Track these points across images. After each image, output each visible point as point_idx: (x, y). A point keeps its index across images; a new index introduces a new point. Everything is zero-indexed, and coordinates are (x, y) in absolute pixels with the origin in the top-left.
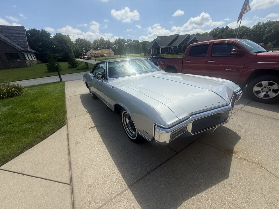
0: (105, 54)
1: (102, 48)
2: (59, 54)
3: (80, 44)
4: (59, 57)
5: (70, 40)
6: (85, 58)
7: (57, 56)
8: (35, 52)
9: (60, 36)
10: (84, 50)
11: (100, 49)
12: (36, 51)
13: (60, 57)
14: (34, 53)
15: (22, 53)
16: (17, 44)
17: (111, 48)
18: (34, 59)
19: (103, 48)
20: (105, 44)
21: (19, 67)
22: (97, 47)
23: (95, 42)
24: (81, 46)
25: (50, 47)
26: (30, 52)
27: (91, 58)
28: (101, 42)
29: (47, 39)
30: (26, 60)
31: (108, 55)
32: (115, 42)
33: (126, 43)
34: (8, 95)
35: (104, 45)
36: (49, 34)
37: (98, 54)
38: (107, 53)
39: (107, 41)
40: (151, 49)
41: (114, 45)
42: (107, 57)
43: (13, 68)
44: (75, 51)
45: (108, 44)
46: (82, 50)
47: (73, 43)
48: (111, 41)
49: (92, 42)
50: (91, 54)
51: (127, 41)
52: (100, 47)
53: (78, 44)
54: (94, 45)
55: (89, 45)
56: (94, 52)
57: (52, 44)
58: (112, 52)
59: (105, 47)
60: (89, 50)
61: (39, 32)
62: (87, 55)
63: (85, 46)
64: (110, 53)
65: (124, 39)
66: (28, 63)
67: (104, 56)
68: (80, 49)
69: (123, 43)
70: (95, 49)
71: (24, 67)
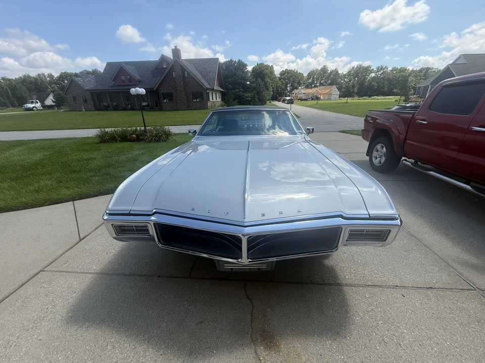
0: (321, 94)
1: (320, 86)
2: (249, 94)
3: (286, 77)
5: (272, 72)
6: (286, 100)
7: (247, 97)
8: (223, 90)
9: (259, 68)
10: (289, 88)
11: (315, 86)
13: (249, 99)
14: (222, 92)
15: (208, 91)
16: (206, 80)
17: (337, 84)
18: (218, 100)
19: (321, 84)
21: (200, 109)
22: (311, 84)
23: (311, 74)
24: (287, 81)
25: (242, 83)
26: (217, 91)
27: (293, 102)
28: (321, 74)
29: (241, 72)
30: (209, 100)
31: (327, 98)
32: (350, 72)
33: (373, 75)
34: (155, 139)
35: (326, 78)
36: (245, 66)
37: (308, 95)
38: (326, 94)
39: (332, 72)
40: (428, 86)
41: (346, 78)
42: (323, 100)
43: (195, 109)
44: (275, 89)
45: (334, 77)
46: (286, 87)
47: (276, 77)
48: (340, 72)
49: (305, 75)
50: (297, 95)
51: (375, 69)
52: (317, 83)
53: (283, 79)
54: (308, 79)
55: (299, 80)
56: (303, 91)
57: (245, 79)
58: (335, 91)
59: (326, 82)
60: (297, 88)
61: (234, 64)
62: (289, 96)
63: (293, 81)
64: (330, 94)
65: (370, 67)
66: (209, 104)
67: (318, 98)
68: (283, 87)
69: (366, 74)
70: (307, 87)
71: (204, 109)
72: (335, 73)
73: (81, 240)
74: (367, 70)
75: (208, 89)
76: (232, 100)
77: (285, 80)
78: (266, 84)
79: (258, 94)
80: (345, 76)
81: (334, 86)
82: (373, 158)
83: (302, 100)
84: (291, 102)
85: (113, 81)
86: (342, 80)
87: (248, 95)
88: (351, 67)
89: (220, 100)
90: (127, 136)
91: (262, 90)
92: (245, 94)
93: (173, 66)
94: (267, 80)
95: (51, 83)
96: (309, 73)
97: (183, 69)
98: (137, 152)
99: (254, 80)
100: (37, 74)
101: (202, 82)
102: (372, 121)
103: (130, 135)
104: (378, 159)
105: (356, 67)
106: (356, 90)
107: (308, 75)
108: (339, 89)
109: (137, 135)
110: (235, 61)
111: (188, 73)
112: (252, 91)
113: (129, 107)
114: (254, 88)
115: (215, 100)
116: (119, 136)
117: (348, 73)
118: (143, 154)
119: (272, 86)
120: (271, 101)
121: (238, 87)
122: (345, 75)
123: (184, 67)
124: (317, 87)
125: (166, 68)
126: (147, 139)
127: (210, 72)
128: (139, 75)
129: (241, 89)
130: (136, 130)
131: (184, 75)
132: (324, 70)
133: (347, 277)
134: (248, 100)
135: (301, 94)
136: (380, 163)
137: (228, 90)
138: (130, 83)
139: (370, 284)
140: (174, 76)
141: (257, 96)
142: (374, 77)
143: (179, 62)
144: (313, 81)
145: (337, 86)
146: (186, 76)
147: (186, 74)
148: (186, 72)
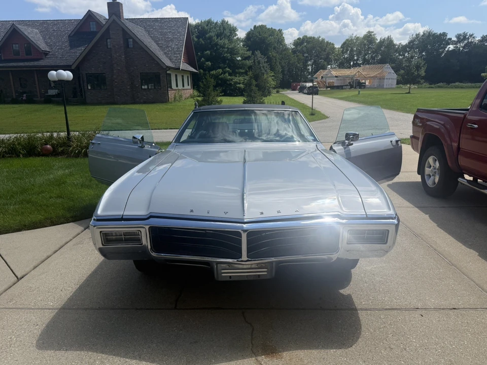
0: (366, 78)
2: (241, 78)
3: (305, 49)
4: (239, 84)
5: (280, 39)
6: (305, 87)
7: (236, 83)
8: (194, 70)
10: (310, 67)
11: (356, 65)
12: (196, 69)
13: (242, 86)
14: (192, 73)
15: (168, 72)
16: (165, 53)
17: (392, 61)
18: (186, 86)
19: (366, 62)
20: (376, 52)
21: (154, 102)
22: (348, 60)
23: (347, 45)
24: (306, 55)
25: (228, 59)
26: (184, 71)
27: (318, 91)
28: (365, 45)
29: (227, 41)
30: (171, 87)
31: (376, 84)
33: (451, 47)
35: (373, 52)
36: (233, 30)
37: (344, 79)
38: (374, 77)
41: (406, 51)
42: (369, 88)
43: (146, 102)
44: (286, 69)
45: (386, 50)
46: (306, 65)
47: (287, 49)
48: (396, 42)
49: (338, 46)
50: (324, 79)
51: (454, 39)
52: (357, 60)
53: (300, 52)
54: (343, 52)
55: (328, 54)
56: (334, 73)
57: (233, 52)
58: (389, 74)
59: (373, 58)
60: (324, 68)
61: (215, 27)
62: (312, 81)
63: (317, 56)
64: (382, 79)
65: (444, 34)
66: (171, 94)
67: (361, 85)
68: (300, 65)
69: (439, 45)
70: (342, 66)
71: (162, 102)
72: (388, 43)
73: (19, 279)
74: (442, 39)
75: (170, 68)
76: (212, 88)
77: (303, 53)
78: (269, 60)
79: (256, 77)
80: (404, 48)
81: (388, 66)
82: (426, 177)
83: (333, 87)
84: (313, 91)
86: (400, 55)
87: (239, 80)
88: (414, 36)
89: (190, 87)
90: (35, 147)
91: (263, 71)
92: (233, 77)
93: (108, 30)
94: (272, 53)
96: (344, 43)
97: (126, 35)
98: (60, 172)
99: (249, 53)
101: (160, 57)
102: (420, 124)
103: (42, 145)
104: (432, 177)
105: (422, 34)
106: (422, 72)
107: (343, 46)
108: (396, 70)
109: (53, 145)
110: (217, 23)
111: (134, 41)
112: (246, 73)
113: (24, 98)
114: (250, 68)
115: (180, 87)
116: (24, 148)
117: (409, 43)
118: (71, 174)
119: (280, 63)
120: (280, 90)
121: (222, 65)
122: (406, 46)
123: (129, 32)
124: (359, 65)
125: (95, 33)
126: (71, 152)
127: (172, 40)
128: (46, 43)
129: (228, 69)
130: (51, 137)
131: (128, 46)
132: (369, 37)
133: (364, 303)
134: (240, 88)
135: (332, 77)
136: (435, 183)
137: (204, 70)
138: (29, 57)
139: (388, 307)
140: (109, 47)
141: (254, 83)
142: (453, 51)
143: (119, 23)
144: (352, 56)
145: (393, 65)
146: (131, 46)
147: (132, 43)
148: (131, 40)
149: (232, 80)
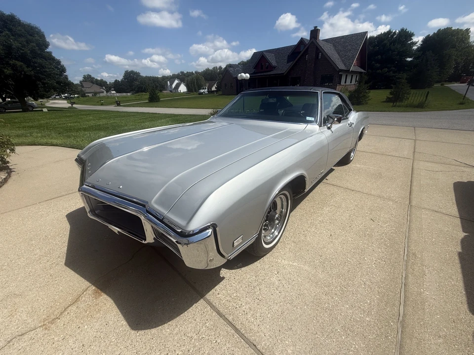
12: (365, 70)
14: (360, 73)
15: (340, 73)
16: (342, 61)
18: (354, 83)
26: (354, 73)
30: (340, 83)
61: (392, 36)
66: (339, 88)
75: (341, 70)
85: (254, 68)
89: (356, 83)
91: (429, 68)
95: (219, 74)
100: (213, 67)
101: (337, 63)
111: (322, 54)
112: (410, 70)
115: (348, 83)
121: (390, 65)
123: (319, 48)
127: (350, 50)
128: (277, 61)
129: (392, 68)
131: (318, 57)
138: (267, 70)
143: (316, 43)
146: (320, 58)
147: (320, 56)
148: (320, 54)
149: (395, 76)
